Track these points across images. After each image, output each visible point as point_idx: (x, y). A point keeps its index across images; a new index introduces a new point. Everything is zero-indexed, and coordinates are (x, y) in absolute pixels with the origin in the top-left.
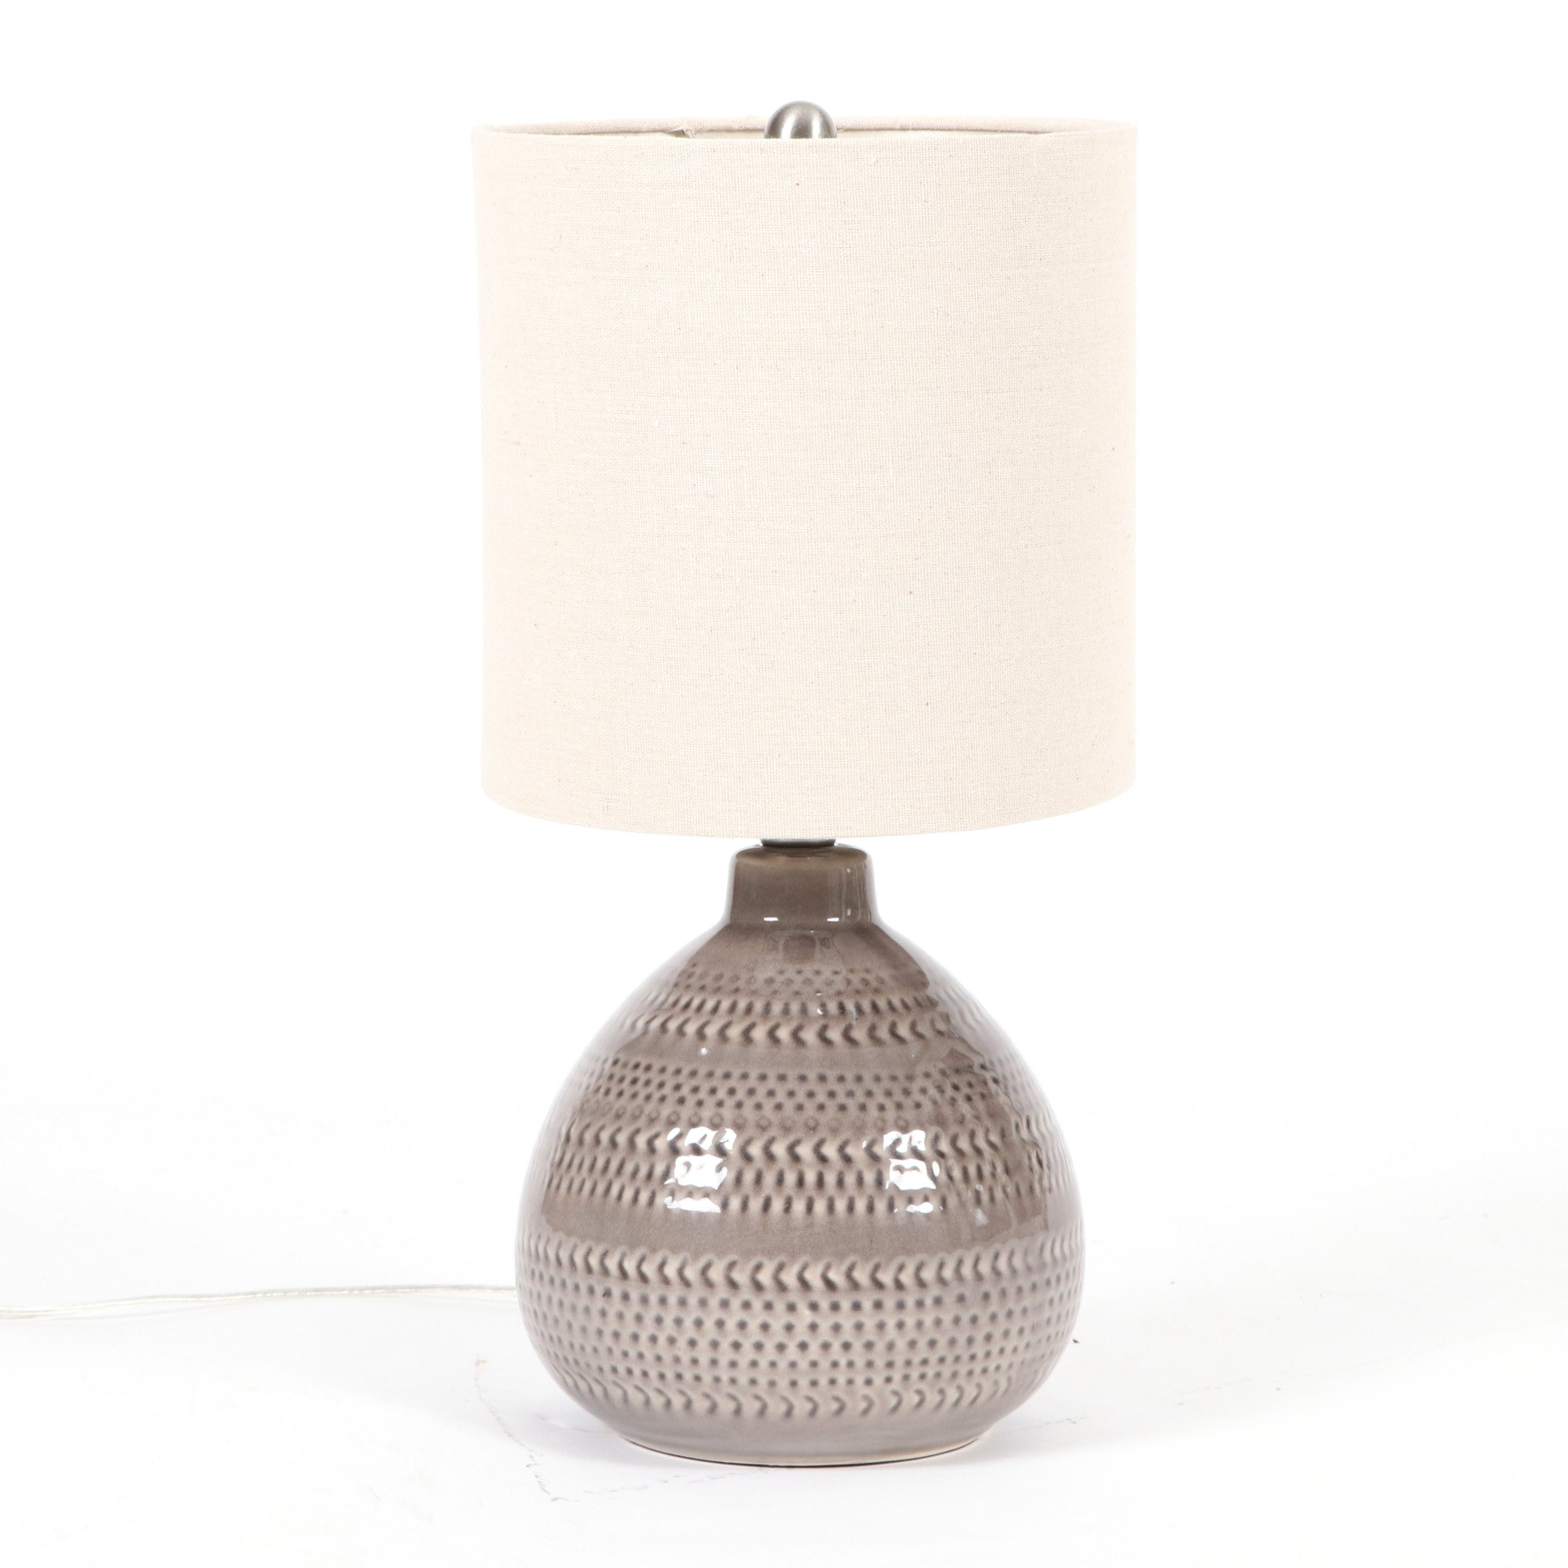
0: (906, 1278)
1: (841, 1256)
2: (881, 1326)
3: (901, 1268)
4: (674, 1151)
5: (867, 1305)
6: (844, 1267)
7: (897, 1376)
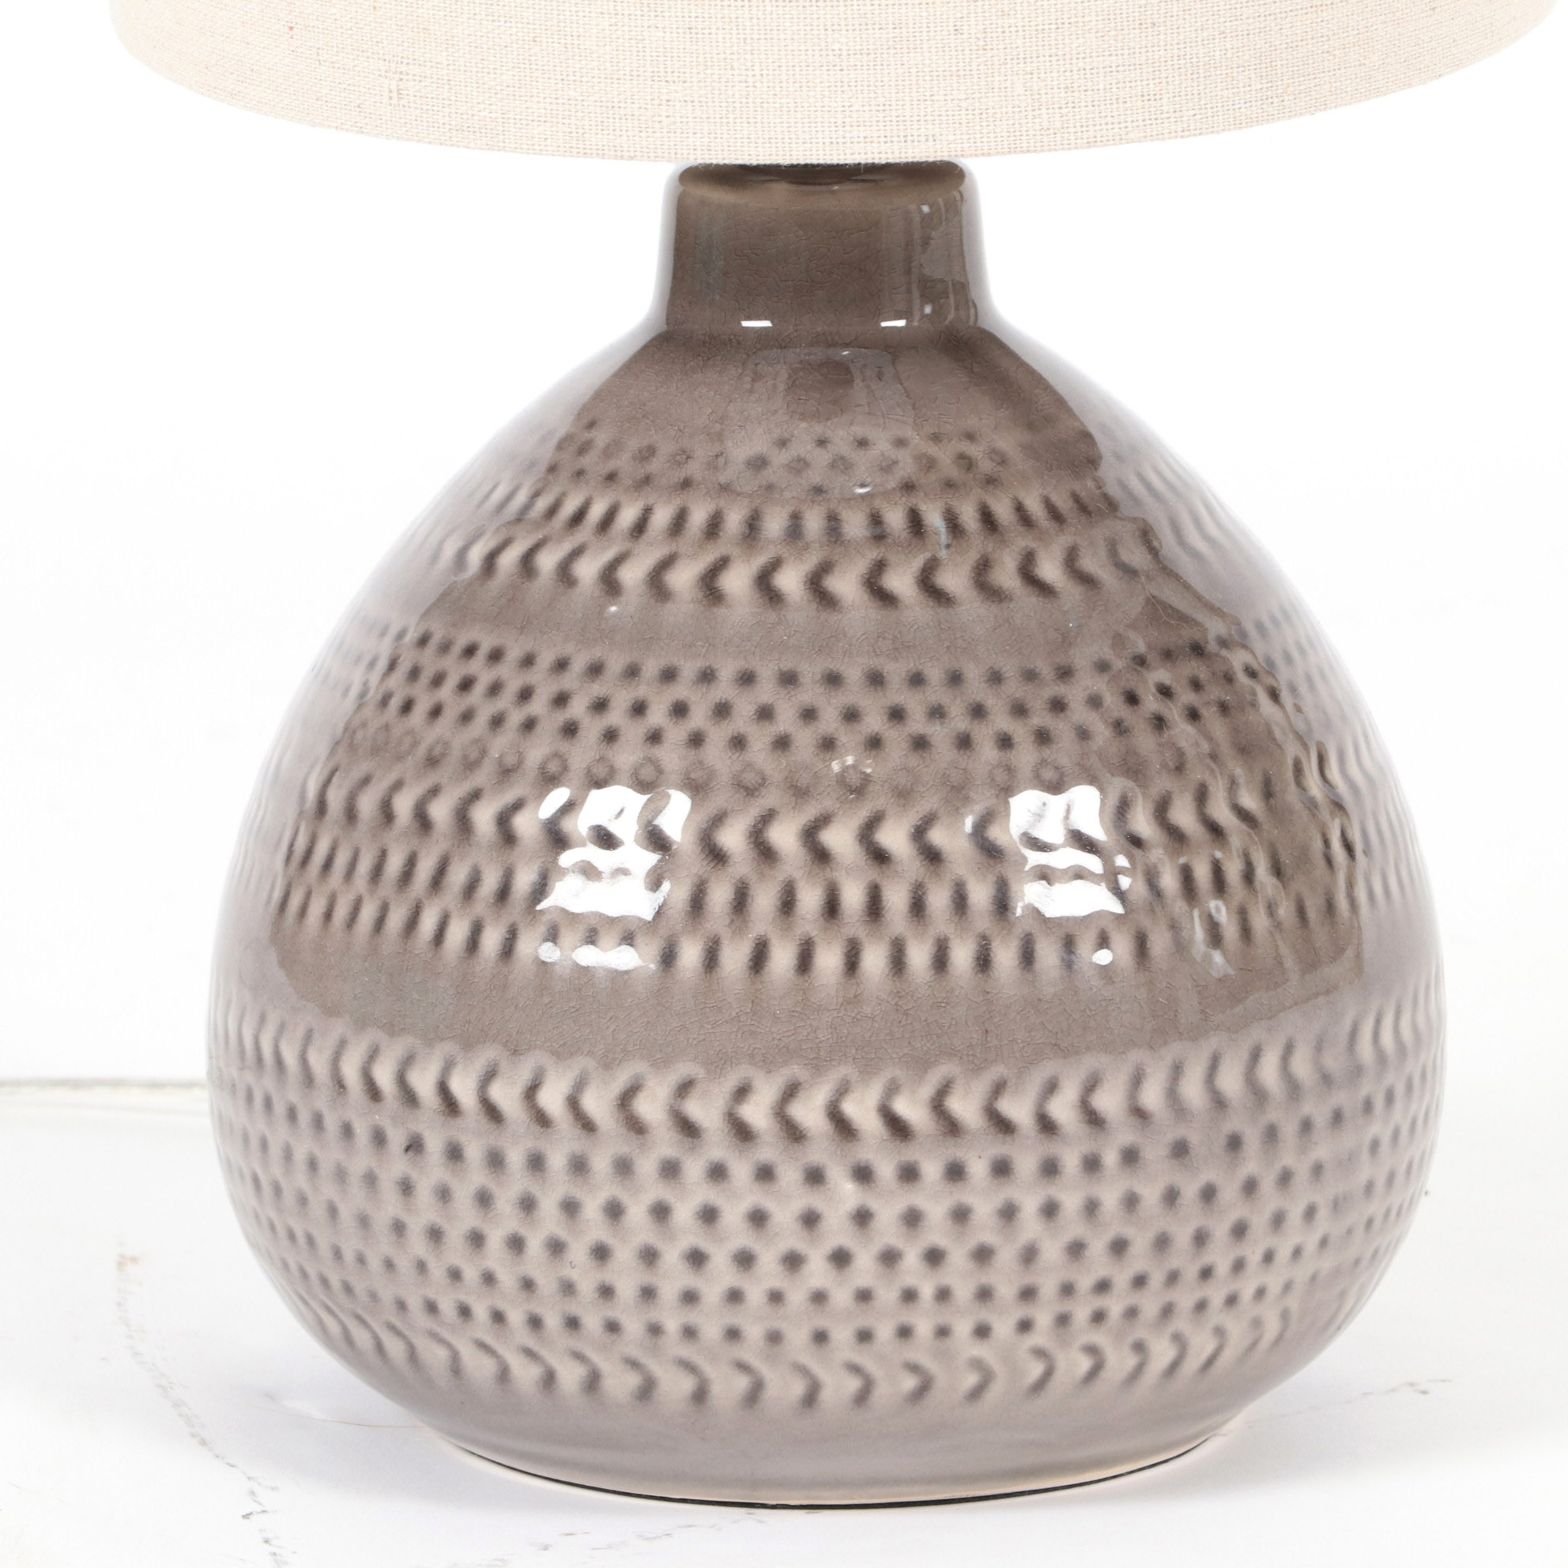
0: (1063, 1109)
1: (921, 1065)
3: (1051, 1088)
4: (557, 838)
5: (978, 1168)
6: (927, 1090)
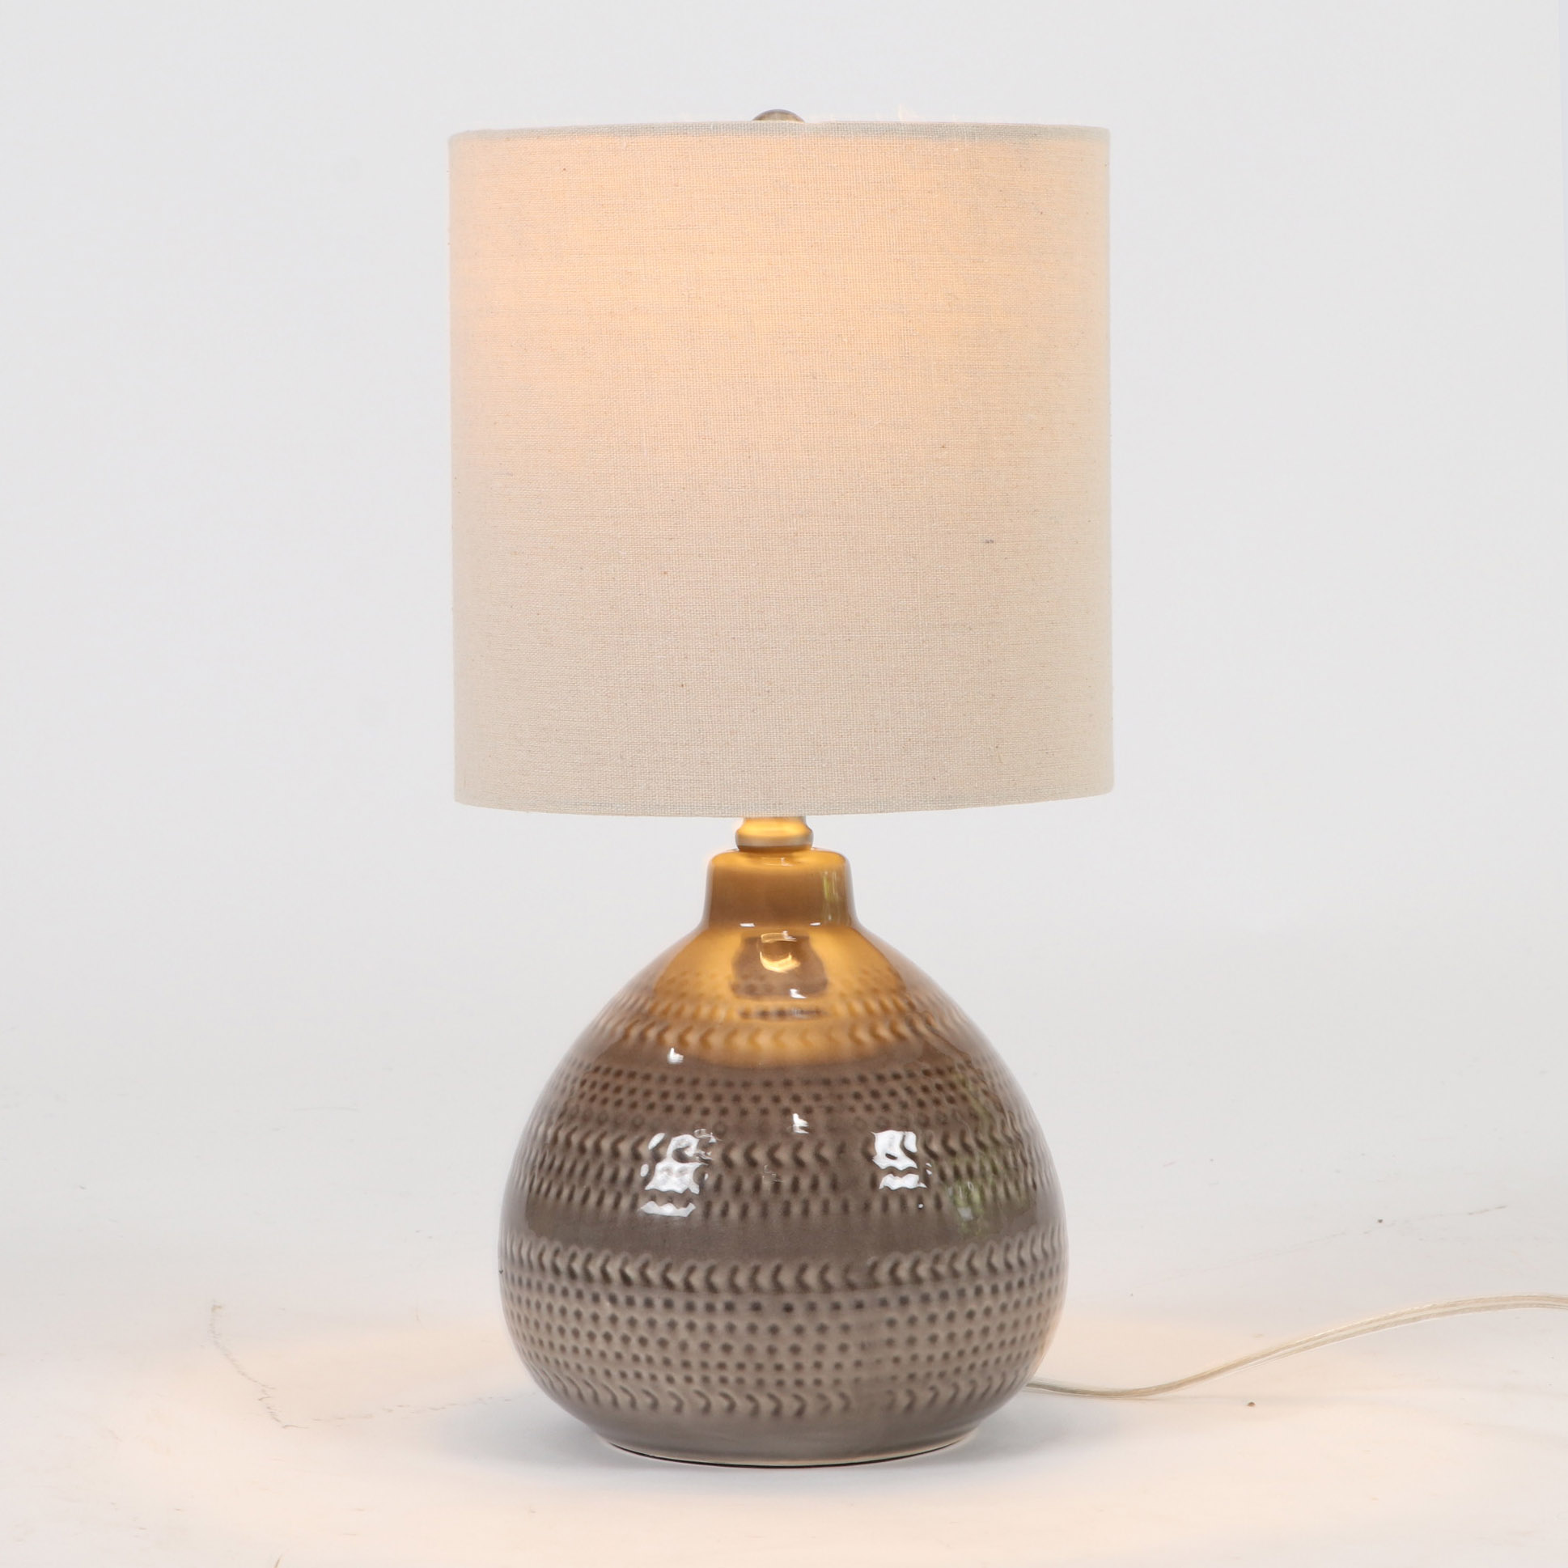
2: (672, 1325)
7: (696, 1378)
